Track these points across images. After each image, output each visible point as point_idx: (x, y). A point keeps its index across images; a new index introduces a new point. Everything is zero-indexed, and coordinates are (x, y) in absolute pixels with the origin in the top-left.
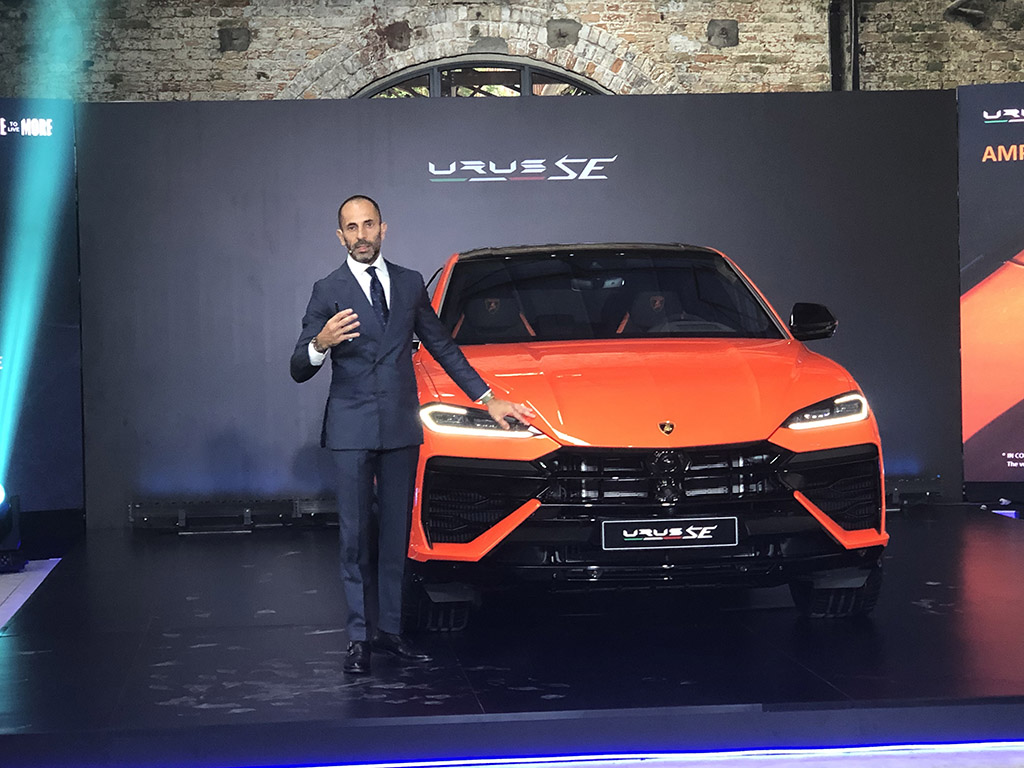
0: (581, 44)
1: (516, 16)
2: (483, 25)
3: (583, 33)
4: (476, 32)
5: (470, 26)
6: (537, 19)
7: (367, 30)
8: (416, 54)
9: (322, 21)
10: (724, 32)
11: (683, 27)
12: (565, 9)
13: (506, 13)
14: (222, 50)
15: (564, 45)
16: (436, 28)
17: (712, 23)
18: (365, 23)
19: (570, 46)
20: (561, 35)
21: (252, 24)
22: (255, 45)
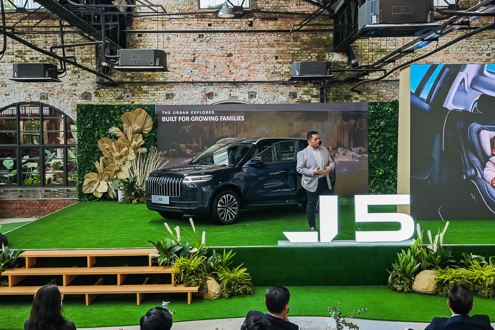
0: (257, 98)
1: (240, 91)
2: (232, 93)
3: (257, 95)
4: (230, 95)
5: (229, 93)
6: (246, 92)
7: (203, 94)
8: (215, 100)
9: (191, 92)
10: (293, 95)
11: (283, 94)
12: (252, 89)
13: (238, 90)
14: (166, 99)
15: (252, 98)
16: (220, 94)
17: (290, 93)
18: (202, 92)
19: (254, 98)
20: (252, 96)
21: (174, 93)
22: (175, 98)
